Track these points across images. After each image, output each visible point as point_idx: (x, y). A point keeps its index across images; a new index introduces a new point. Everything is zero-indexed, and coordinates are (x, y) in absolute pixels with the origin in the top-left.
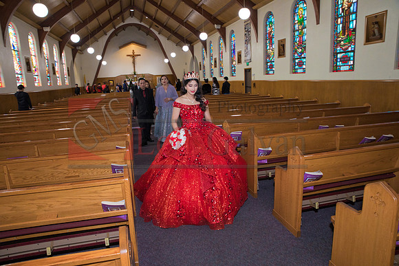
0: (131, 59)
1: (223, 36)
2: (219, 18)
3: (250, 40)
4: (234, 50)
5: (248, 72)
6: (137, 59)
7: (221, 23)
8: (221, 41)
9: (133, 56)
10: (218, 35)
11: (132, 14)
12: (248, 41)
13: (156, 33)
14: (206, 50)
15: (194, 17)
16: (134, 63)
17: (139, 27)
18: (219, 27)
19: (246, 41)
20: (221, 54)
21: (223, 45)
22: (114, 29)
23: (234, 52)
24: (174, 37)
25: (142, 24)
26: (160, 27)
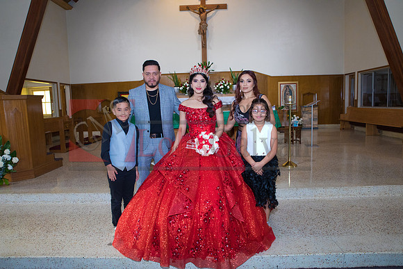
0: (193, 20)
6: (215, 19)
16: (203, 32)
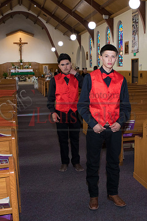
1: (111, 26)
3: (137, 31)
4: (121, 41)
5: (135, 62)
6: (24, 47)
7: (109, 14)
8: (109, 32)
9: (20, 44)
10: (106, 25)
12: (135, 32)
13: (44, 22)
14: (93, 40)
15: (83, 7)
16: (21, 51)
17: (27, 15)
18: (107, 17)
19: (133, 31)
21: (110, 35)
23: (121, 42)
24: (62, 27)
25: (30, 12)
26: (48, 16)
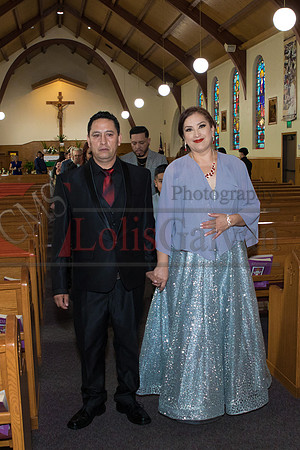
1: (242, 67)
2: (234, 31)
3: (294, 76)
4: (262, 96)
7: (238, 42)
9: (60, 105)
11: (60, 21)
12: (290, 78)
14: (206, 96)
15: (184, 28)
17: (74, 47)
18: (233, 49)
19: (287, 77)
20: (235, 103)
22: (23, 50)
23: (262, 100)
25: (80, 40)
26: (115, 47)
